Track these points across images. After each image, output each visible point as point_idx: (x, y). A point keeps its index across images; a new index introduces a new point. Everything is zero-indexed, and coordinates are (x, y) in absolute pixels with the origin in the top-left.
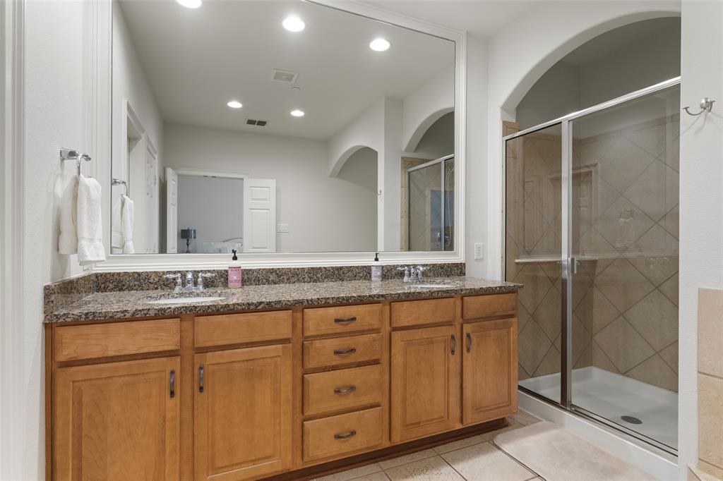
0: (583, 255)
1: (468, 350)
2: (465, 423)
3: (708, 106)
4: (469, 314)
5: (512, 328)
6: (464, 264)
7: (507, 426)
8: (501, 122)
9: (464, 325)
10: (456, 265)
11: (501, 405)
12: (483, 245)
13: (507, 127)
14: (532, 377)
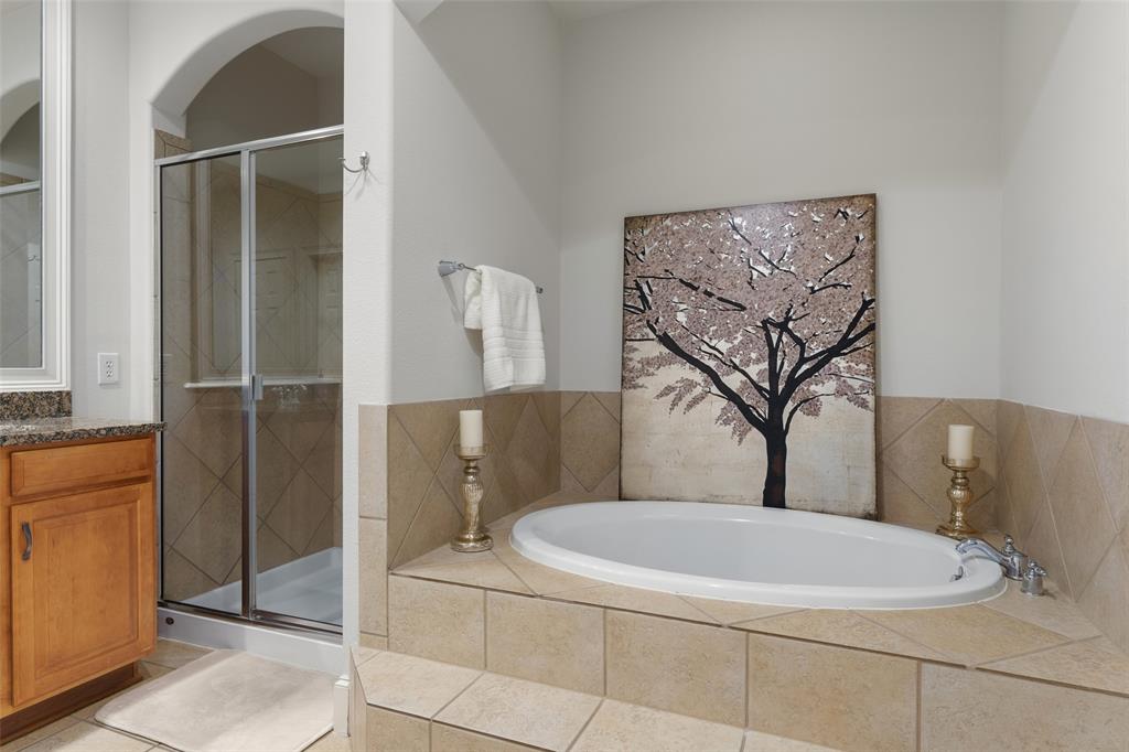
0: (321, 376)
1: (26, 556)
2: (18, 700)
3: (365, 161)
4: (29, 486)
5: (139, 502)
6: (68, 393)
7: (141, 680)
8: (153, 132)
9: (13, 508)
10: (48, 395)
11: (114, 646)
12: (119, 357)
13: (164, 143)
14: (221, 585)
